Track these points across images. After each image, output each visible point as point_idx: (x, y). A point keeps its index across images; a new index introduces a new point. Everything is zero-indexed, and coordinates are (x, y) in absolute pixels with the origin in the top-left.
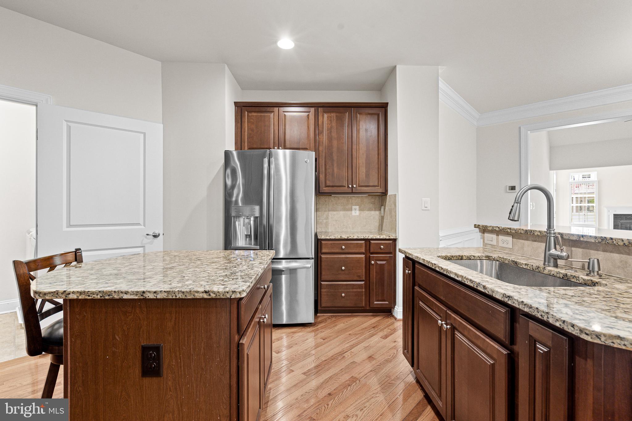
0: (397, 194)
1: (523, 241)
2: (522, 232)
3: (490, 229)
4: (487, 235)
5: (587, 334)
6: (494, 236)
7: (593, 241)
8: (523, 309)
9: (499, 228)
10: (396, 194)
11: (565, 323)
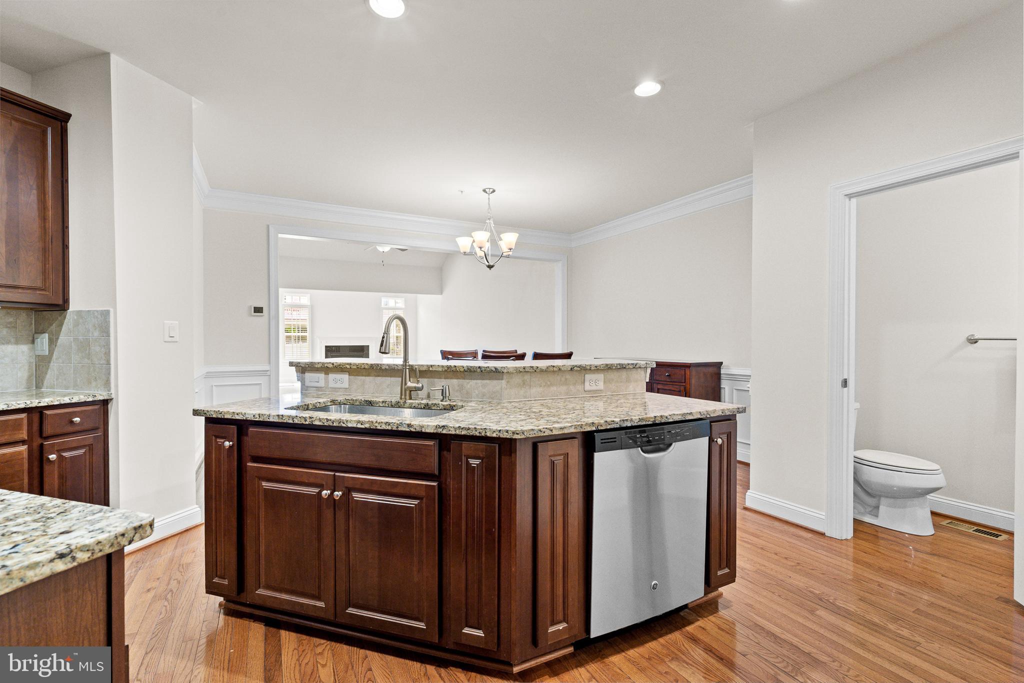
0: (112, 310)
1: (363, 378)
2: (366, 367)
3: (319, 366)
4: (308, 375)
5: (518, 434)
6: (321, 376)
7: (440, 369)
8: (460, 433)
9: (333, 364)
10: (108, 312)
11: (501, 432)
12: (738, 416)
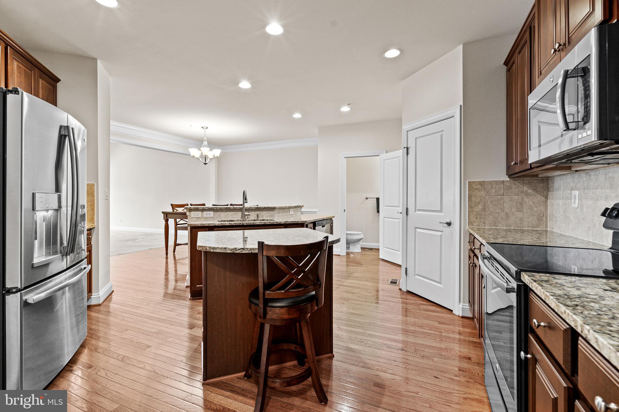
1: (220, 212)
4: (193, 213)
10: (94, 184)
12: (333, 219)
